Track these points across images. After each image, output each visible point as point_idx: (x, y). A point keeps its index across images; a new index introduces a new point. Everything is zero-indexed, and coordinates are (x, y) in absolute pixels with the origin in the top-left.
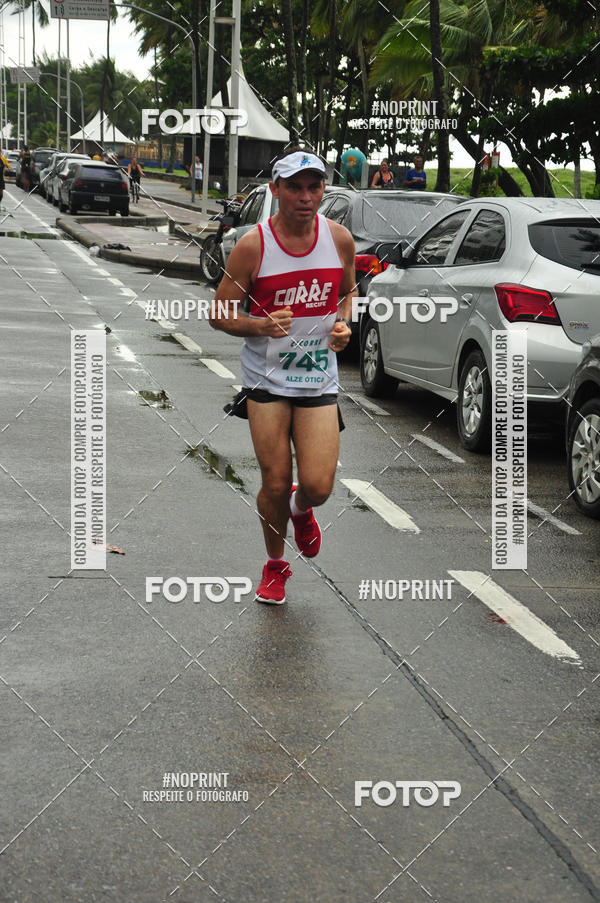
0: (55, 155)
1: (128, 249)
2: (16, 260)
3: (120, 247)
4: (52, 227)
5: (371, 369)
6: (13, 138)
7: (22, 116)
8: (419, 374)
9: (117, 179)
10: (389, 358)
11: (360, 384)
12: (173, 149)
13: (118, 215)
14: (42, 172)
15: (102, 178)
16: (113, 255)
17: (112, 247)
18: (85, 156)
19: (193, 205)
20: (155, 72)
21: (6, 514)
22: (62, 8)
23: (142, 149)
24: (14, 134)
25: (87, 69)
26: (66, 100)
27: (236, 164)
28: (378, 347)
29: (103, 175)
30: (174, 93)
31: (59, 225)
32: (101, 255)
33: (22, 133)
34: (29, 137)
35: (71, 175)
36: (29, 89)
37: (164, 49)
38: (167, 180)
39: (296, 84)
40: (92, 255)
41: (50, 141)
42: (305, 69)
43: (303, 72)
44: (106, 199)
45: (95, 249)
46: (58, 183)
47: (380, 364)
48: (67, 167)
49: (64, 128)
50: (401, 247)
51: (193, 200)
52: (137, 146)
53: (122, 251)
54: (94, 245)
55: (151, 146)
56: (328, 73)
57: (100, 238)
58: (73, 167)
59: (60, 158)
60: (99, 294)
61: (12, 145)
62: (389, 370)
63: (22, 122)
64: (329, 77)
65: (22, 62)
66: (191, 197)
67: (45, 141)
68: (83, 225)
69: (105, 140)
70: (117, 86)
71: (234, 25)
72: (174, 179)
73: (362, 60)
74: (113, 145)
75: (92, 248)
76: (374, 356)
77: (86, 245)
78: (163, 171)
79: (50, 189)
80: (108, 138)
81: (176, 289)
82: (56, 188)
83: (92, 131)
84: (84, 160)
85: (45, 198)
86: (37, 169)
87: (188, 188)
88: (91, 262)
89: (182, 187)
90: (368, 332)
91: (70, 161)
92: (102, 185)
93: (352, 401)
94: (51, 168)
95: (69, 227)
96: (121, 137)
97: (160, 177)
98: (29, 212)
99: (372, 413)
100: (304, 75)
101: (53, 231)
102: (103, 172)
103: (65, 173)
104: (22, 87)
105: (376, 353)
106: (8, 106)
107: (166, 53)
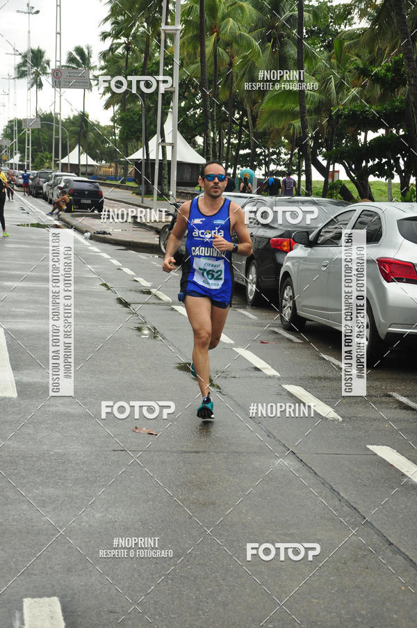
0: (54, 174)
1: (109, 234)
2: (39, 242)
3: (105, 233)
4: (56, 220)
5: (287, 312)
6: (20, 163)
7: (29, 149)
8: (321, 315)
9: (96, 189)
10: (301, 304)
11: (279, 322)
12: (126, 170)
13: (96, 212)
14: (45, 185)
15: (86, 188)
16: (100, 238)
17: (99, 233)
18: (73, 174)
19: (142, 205)
20: (113, 120)
21: (75, 409)
22: (60, 82)
23: (104, 169)
24: (22, 160)
25: (69, 118)
26: (58, 139)
27: (175, 179)
28: (292, 298)
29: (86, 186)
30: (128, 134)
31: (60, 219)
32: (91, 238)
33: (28, 159)
34: (33, 162)
35: (66, 187)
36: (33, 132)
37: (120, 107)
38: (123, 189)
39: (210, 127)
40: (86, 238)
41: (47, 165)
42: (215, 118)
43: (214, 120)
44: (89, 202)
45: (88, 235)
46: (57, 192)
47: (294, 309)
48: (62, 182)
49: (57, 156)
50: (308, 234)
51: (142, 202)
52: (100, 167)
53: (106, 236)
54: (86, 232)
55: (110, 167)
56: (228, 121)
57: (89, 227)
58: (67, 182)
59: (56, 176)
60: (97, 264)
61: (21, 167)
62: (300, 313)
63: (28, 152)
64: (228, 123)
65: (29, 115)
66: (141, 199)
67: (43, 165)
68: (77, 218)
69: (81, 163)
70: (89, 129)
71: (174, 91)
72: (127, 188)
73: (249, 112)
74: (86, 166)
75: (86, 234)
76: (290, 304)
77: (82, 232)
78: (119, 183)
79: (51, 195)
80: (83, 162)
81: (145, 260)
82: (55, 195)
83: (73, 157)
84: (73, 177)
85: (46, 200)
86: (41, 183)
87: (137, 194)
88: (87, 243)
89: (133, 193)
90: (285, 288)
91: (64, 178)
92: (86, 193)
93: (277, 333)
94: (51, 182)
95: (68, 220)
96: (91, 162)
97: (118, 187)
98: (39, 210)
99: (291, 341)
100: (215, 122)
101: (57, 223)
102: (88, 184)
103: (62, 185)
104: (29, 130)
105: (291, 302)
106: (18, 143)
107: (123, 109)
